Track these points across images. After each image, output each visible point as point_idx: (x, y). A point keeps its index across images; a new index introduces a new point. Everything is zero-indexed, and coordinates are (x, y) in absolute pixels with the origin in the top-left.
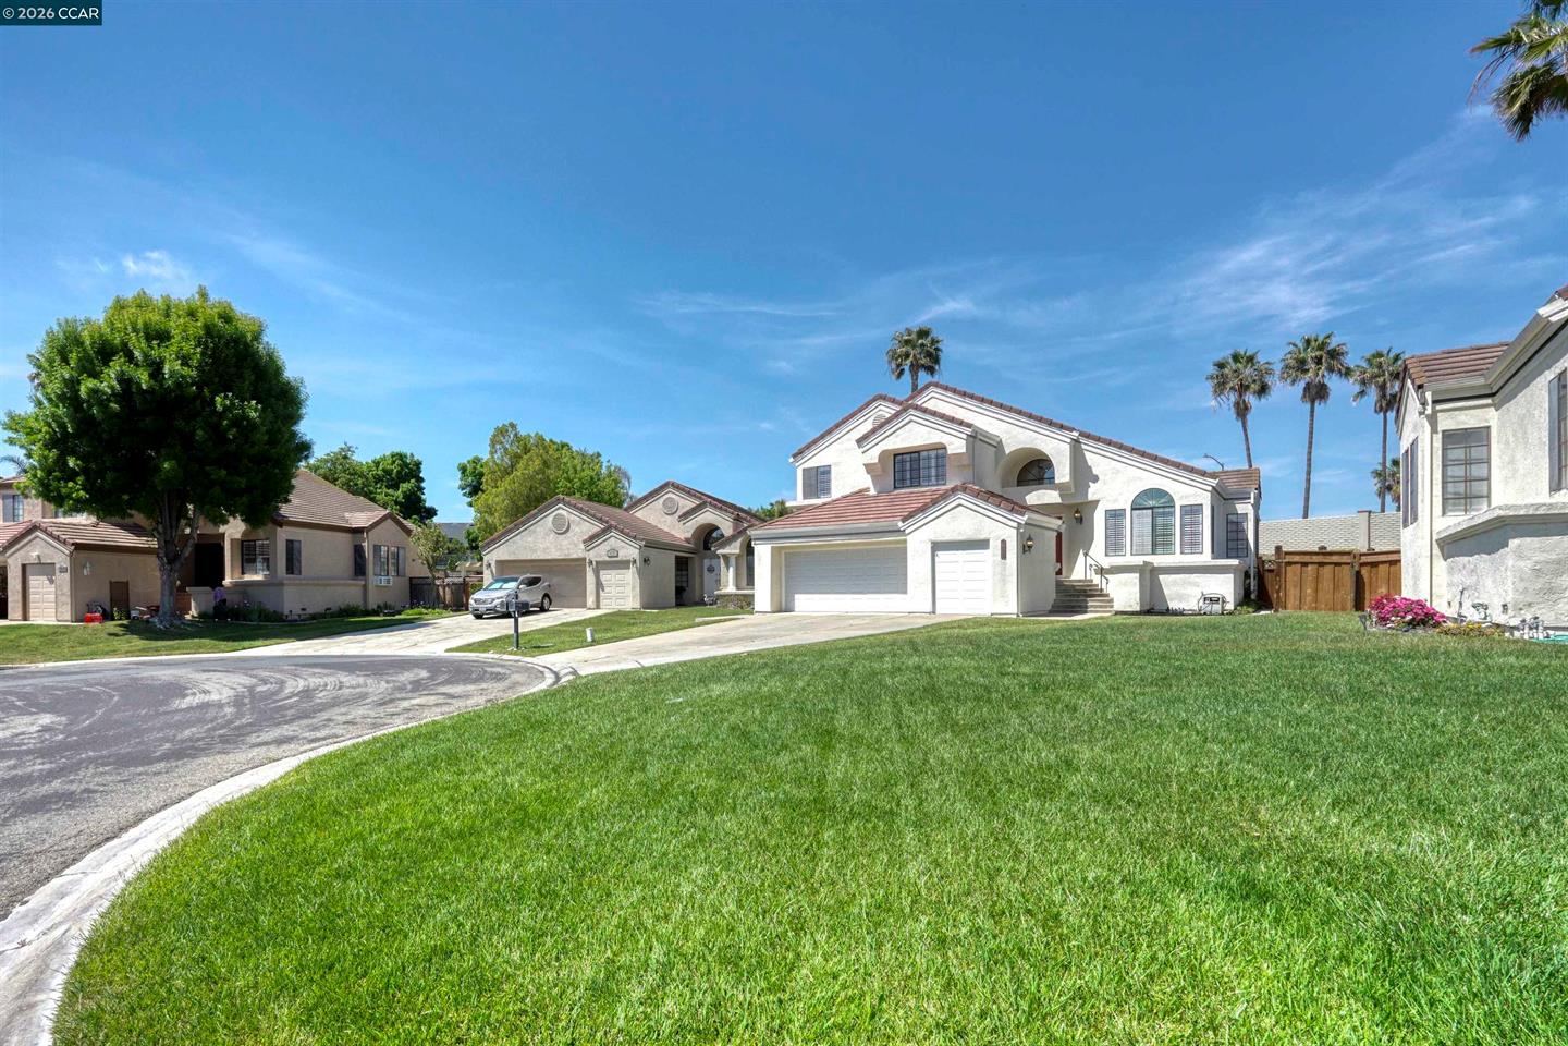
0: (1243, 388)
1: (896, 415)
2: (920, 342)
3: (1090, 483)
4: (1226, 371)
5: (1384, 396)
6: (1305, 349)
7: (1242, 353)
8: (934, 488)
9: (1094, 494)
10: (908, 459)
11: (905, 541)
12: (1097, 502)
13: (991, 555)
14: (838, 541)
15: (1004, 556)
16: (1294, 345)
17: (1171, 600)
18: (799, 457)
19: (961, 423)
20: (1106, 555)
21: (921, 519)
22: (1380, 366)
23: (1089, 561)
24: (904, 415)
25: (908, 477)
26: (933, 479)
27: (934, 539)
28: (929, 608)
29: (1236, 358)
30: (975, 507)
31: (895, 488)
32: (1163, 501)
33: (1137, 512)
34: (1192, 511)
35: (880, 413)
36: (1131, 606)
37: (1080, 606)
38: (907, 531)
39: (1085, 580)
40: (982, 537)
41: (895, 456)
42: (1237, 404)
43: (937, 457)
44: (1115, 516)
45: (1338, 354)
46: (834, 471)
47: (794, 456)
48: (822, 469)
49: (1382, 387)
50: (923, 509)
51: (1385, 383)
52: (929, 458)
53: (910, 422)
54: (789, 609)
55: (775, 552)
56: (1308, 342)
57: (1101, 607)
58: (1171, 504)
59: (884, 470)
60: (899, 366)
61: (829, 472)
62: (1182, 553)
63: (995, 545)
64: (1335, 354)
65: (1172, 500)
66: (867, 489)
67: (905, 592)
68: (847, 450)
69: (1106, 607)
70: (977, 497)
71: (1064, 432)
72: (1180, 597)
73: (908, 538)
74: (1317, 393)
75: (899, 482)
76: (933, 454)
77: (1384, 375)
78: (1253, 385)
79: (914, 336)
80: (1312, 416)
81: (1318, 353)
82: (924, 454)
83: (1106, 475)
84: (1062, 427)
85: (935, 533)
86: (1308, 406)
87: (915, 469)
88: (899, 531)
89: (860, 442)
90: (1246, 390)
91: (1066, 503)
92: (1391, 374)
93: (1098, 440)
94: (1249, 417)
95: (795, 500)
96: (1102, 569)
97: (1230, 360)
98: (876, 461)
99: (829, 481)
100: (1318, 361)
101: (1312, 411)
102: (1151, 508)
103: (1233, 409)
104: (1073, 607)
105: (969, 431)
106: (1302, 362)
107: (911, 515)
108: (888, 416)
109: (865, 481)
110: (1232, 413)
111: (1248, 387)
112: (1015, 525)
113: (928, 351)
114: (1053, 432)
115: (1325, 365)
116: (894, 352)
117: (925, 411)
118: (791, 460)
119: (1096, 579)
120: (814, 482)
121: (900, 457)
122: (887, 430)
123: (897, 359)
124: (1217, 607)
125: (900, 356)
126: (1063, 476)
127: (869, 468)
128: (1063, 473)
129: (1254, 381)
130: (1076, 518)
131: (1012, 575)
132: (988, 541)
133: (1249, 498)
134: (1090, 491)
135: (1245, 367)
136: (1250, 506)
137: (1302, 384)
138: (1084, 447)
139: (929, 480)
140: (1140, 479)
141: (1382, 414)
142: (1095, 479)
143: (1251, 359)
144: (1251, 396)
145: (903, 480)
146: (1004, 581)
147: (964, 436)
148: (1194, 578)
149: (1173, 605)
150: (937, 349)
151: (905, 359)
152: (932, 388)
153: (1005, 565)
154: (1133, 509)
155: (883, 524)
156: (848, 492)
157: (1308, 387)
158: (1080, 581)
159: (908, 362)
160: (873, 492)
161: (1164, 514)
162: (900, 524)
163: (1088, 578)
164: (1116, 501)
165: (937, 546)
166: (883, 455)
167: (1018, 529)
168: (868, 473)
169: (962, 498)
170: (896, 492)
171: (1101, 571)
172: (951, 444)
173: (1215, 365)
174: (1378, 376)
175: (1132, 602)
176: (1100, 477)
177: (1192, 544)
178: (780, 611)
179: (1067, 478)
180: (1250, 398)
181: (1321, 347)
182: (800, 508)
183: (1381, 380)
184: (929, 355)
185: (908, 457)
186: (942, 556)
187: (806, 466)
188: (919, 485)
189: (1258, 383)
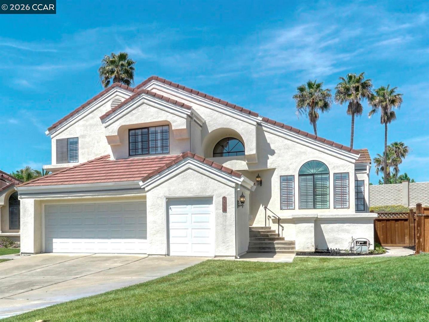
0: (314, 104)
1: (132, 99)
2: (121, 63)
3: (269, 156)
4: (304, 93)
5: (386, 113)
6: (349, 82)
7: (313, 82)
8: (161, 156)
9: (272, 163)
10: (140, 133)
11: (145, 197)
12: (274, 169)
13: (214, 209)
14: (88, 196)
15: (225, 210)
16: (343, 79)
17: (330, 242)
18: (54, 130)
19: (183, 106)
20: (281, 209)
21: (157, 180)
22: (384, 96)
23: (269, 213)
24: (138, 98)
25: (140, 147)
26: (159, 149)
27: (168, 195)
28: (164, 252)
29: (310, 85)
30: (201, 171)
31: (130, 155)
32: (320, 169)
33: (303, 177)
34: (342, 177)
35: (117, 97)
36: (308, 248)
37: (269, 248)
38: (146, 189)
39: (266, 228)
40: (208, 194)
41: (130, 130)
42: (311, 114)
43: (162, 132)
44: (286, 180)
45: (367, 86)
46: (80, 141)
47: (50, 129)
48: (72, 140)
49: (385, 108)
50: (159, 171)
51: (386, 106)
52: (156, 133)
53: (143, 103)
54: (48, 250)
55: (37, 204)
56: (350, 78)
57: (285, 248)
58: (326, 172)
59: (122, 141)
60: (107, 78)
61: (76, 143)
62: (334, 208)
63: (217, 201)
64: (365, 86)
65: (327, 169)
66: (108, 156)
67: (145, 238)
68: (91, 125)
69: (289, 248)
70: (203, 162)
71: (252, 117)
72: (336, 240)
73: (148, 194)
74: (356, 109)
75: (133, 151)
76: (159, 129)
77: (386, 101)
78: (320, 102)
79: (116, 59)
80: (353, 123)
81: (357, 84)
82: (152, 130)
83: (280, 150)
84: (250, 113)
85: (169, 190)
86: (351, 116)
87: (146, 141)
88: (140, 188)
89: (103, 118)
90: (315, 106)
91: (253, 169)
92: (389, 101)
93: (274, 123)
94: (317, 122)
95: (50, 164)
96: (279, 219)
97: (307, 87)
98: (116, 134)
99: (77, 150)
100: (357, 89)
101: (353, 120)
102: (313, 175)
103: (308, 117)
104: (264, 248)
105: (189, 112)
106: (348, 89)
107: (149, 176)
108: (123, 100)
109: (106, 150)
110: (308, 120)
111: (317, 103)
112: (234, 185)
113: (126, 69)
114: (244, 117)
115: (360, 92)
116: (104, 68)
117: (154, 95)
118: (47, 132)
119: (274, 227)
120: (65, 150)
121: (133, 131)
122: (125, 110)
123: (105, 74)
124: (365, 248)
125: (108, 72)
126: (251, 150)
127: (110, 139)
128: (251, 149)
129: (321, 100)
130: (258, 181)
131: (231, 225)
132: (212, 197)
133: (366, 169)
134: (269, 161)
135: (316, 91)
136: (366, 175)
137: (347, 104)
138: (264, 128)
139: (156, 150)
140: (304, 153)
141: (384, 124)
142: (273, 153)
143: (318, 86)
144: (318, 110)
145: (136, 149)
146: (225, 229)
147: (185, 116)
148: (346, 226)
149: (332, 246)
150: (131, 68)
151: (111, 74)
152: (153, 82)
153: (226, 216)
154: (300, 175)
155: (125, 183)
156: (92, 158)
157: (351, 105)
158: (262, 228)
159: (113, 76)
160: (112, 158)
161: (322, 179)
162: (141, 183)
163: (267, 226)
164: (288, 169)
165: (171, 201)
166: (121, 129)
167: (236, 188)
168: (109, 143)
169: (191, 163)
170: (131, 158)
171: (278, 221)
172: (174, 121)
173: (298, 89)
174: (382, 102)
175: (309, 245)
176: (276, 151)
177: (341, 202)
178: (41, 252)
179: (254, 152)
180: (318, 111)
181: (358, 81)
182: (54, 170)
183: (384, 104)
184: (127, 72)
185: (139, 132)
186: (174, 209)
187: (58, 137)
188: (148, 154)
189: (323, 102)
